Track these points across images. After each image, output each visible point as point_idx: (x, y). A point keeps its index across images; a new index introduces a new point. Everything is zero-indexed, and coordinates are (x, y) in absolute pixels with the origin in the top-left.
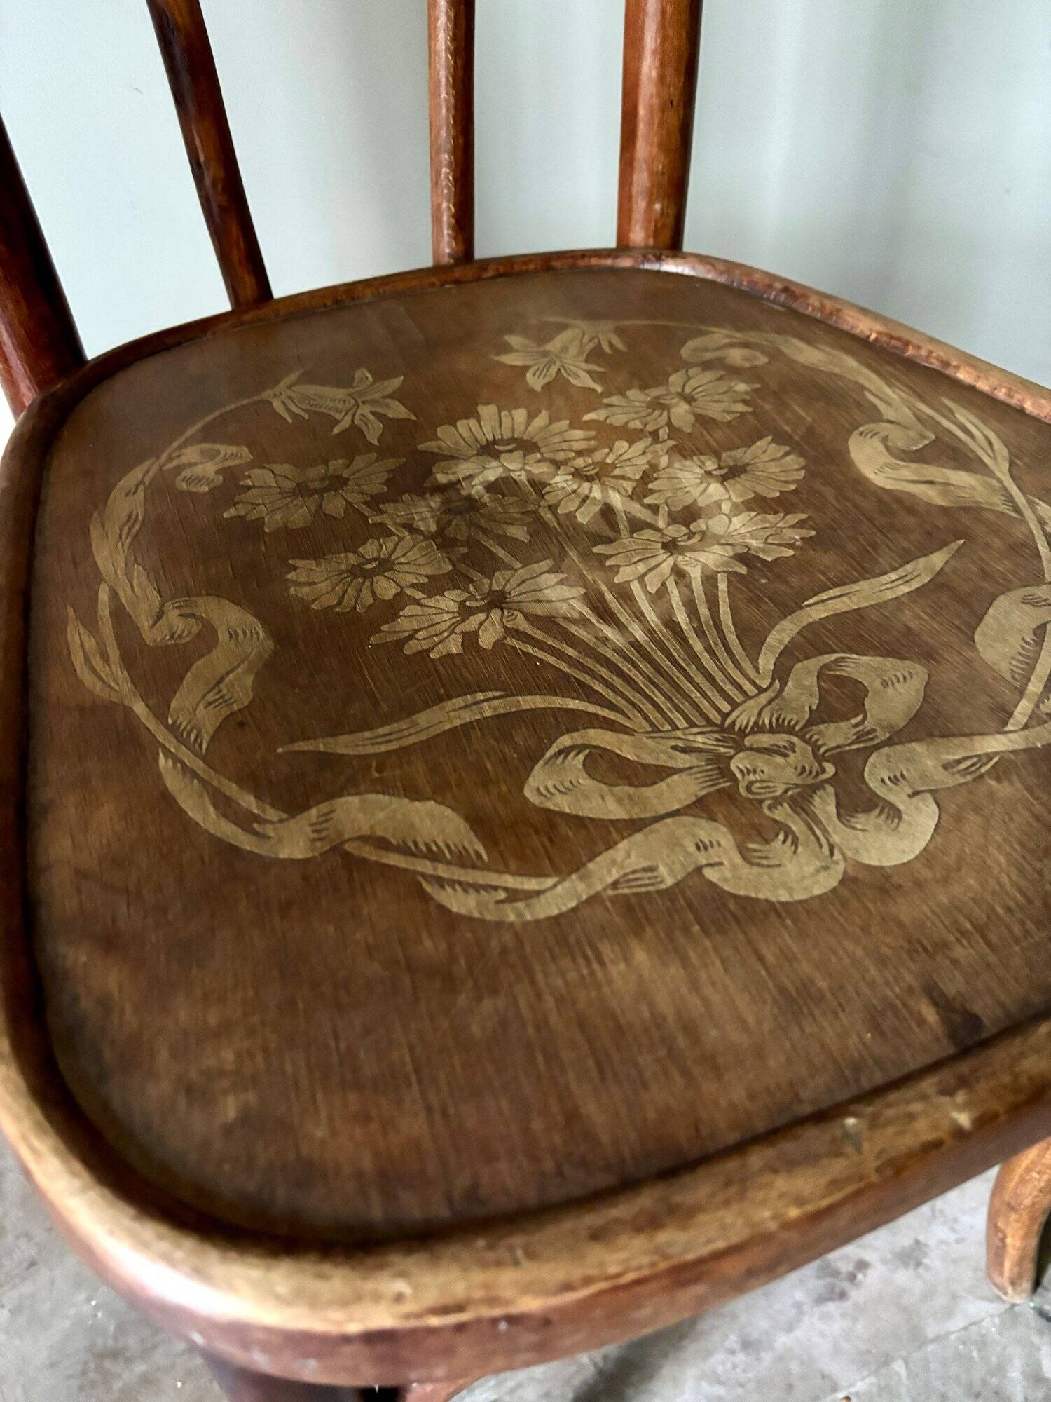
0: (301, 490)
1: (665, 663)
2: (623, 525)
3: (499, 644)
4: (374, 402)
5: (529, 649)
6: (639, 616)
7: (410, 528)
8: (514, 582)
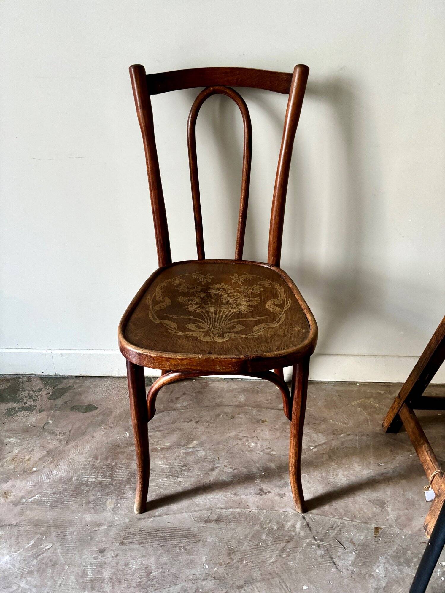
0: (188, 288)
1: (216, 319)
3: (199, 312)
4: (207, 279)
5: (202, 313)
6: (219, 314)
7: (199, 296)
8: (207, 306)
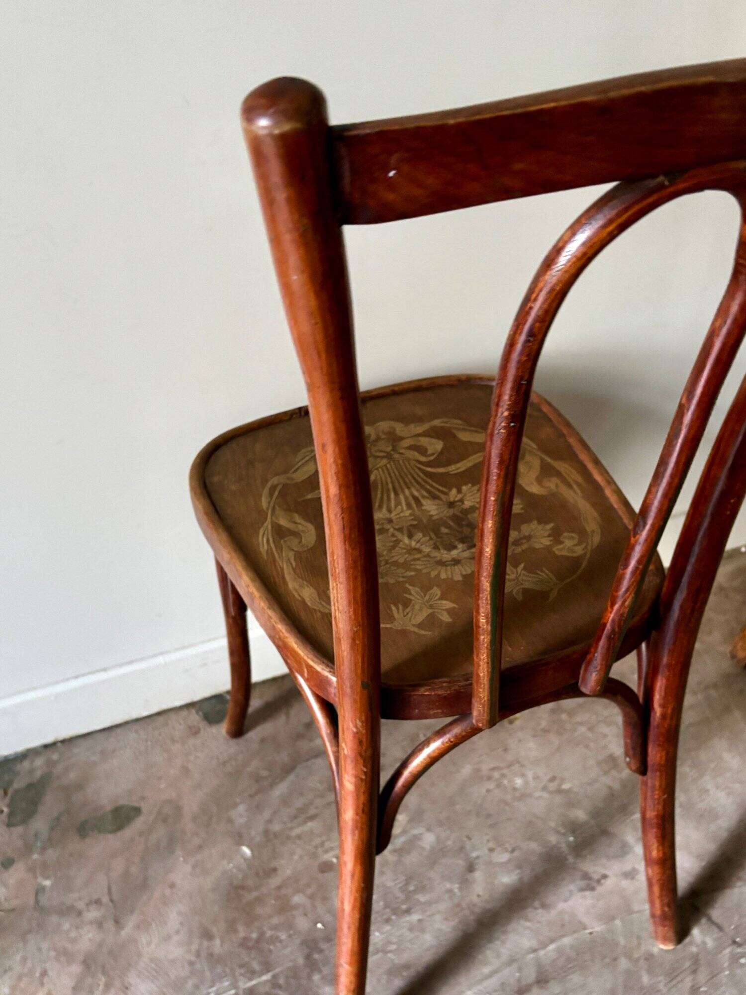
0: (529, 538)
1: (401, 481)
2: (405, 532)
3: (450, 490)
5: (441, 488)
8: (445, 512)
